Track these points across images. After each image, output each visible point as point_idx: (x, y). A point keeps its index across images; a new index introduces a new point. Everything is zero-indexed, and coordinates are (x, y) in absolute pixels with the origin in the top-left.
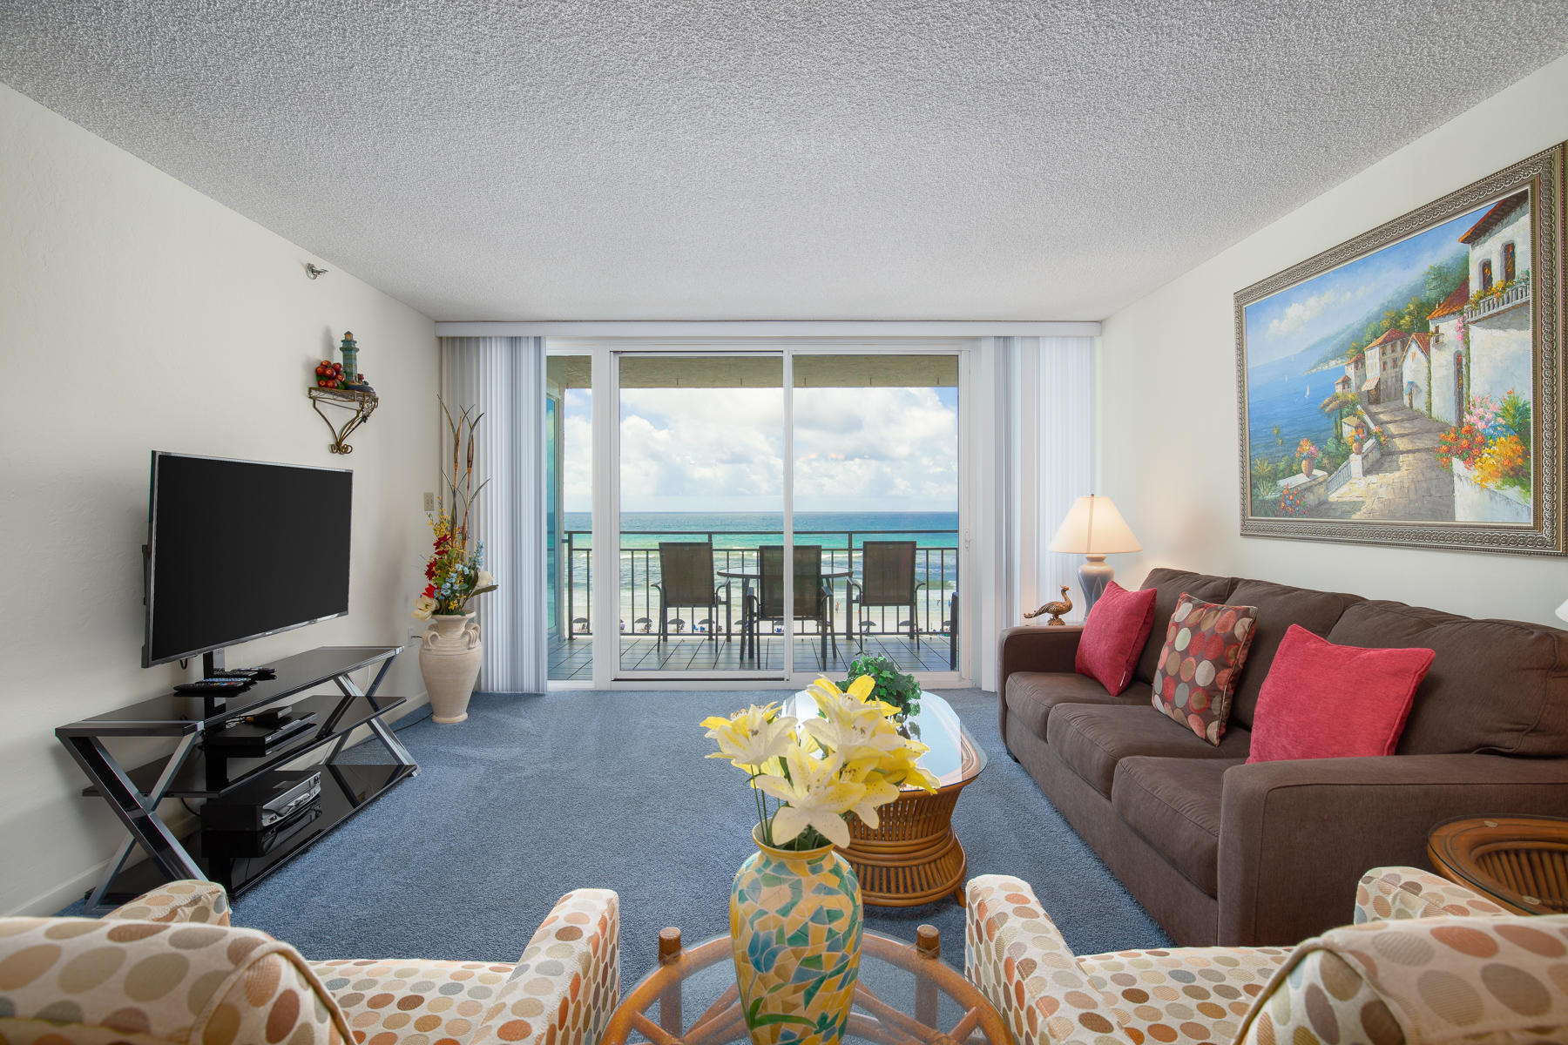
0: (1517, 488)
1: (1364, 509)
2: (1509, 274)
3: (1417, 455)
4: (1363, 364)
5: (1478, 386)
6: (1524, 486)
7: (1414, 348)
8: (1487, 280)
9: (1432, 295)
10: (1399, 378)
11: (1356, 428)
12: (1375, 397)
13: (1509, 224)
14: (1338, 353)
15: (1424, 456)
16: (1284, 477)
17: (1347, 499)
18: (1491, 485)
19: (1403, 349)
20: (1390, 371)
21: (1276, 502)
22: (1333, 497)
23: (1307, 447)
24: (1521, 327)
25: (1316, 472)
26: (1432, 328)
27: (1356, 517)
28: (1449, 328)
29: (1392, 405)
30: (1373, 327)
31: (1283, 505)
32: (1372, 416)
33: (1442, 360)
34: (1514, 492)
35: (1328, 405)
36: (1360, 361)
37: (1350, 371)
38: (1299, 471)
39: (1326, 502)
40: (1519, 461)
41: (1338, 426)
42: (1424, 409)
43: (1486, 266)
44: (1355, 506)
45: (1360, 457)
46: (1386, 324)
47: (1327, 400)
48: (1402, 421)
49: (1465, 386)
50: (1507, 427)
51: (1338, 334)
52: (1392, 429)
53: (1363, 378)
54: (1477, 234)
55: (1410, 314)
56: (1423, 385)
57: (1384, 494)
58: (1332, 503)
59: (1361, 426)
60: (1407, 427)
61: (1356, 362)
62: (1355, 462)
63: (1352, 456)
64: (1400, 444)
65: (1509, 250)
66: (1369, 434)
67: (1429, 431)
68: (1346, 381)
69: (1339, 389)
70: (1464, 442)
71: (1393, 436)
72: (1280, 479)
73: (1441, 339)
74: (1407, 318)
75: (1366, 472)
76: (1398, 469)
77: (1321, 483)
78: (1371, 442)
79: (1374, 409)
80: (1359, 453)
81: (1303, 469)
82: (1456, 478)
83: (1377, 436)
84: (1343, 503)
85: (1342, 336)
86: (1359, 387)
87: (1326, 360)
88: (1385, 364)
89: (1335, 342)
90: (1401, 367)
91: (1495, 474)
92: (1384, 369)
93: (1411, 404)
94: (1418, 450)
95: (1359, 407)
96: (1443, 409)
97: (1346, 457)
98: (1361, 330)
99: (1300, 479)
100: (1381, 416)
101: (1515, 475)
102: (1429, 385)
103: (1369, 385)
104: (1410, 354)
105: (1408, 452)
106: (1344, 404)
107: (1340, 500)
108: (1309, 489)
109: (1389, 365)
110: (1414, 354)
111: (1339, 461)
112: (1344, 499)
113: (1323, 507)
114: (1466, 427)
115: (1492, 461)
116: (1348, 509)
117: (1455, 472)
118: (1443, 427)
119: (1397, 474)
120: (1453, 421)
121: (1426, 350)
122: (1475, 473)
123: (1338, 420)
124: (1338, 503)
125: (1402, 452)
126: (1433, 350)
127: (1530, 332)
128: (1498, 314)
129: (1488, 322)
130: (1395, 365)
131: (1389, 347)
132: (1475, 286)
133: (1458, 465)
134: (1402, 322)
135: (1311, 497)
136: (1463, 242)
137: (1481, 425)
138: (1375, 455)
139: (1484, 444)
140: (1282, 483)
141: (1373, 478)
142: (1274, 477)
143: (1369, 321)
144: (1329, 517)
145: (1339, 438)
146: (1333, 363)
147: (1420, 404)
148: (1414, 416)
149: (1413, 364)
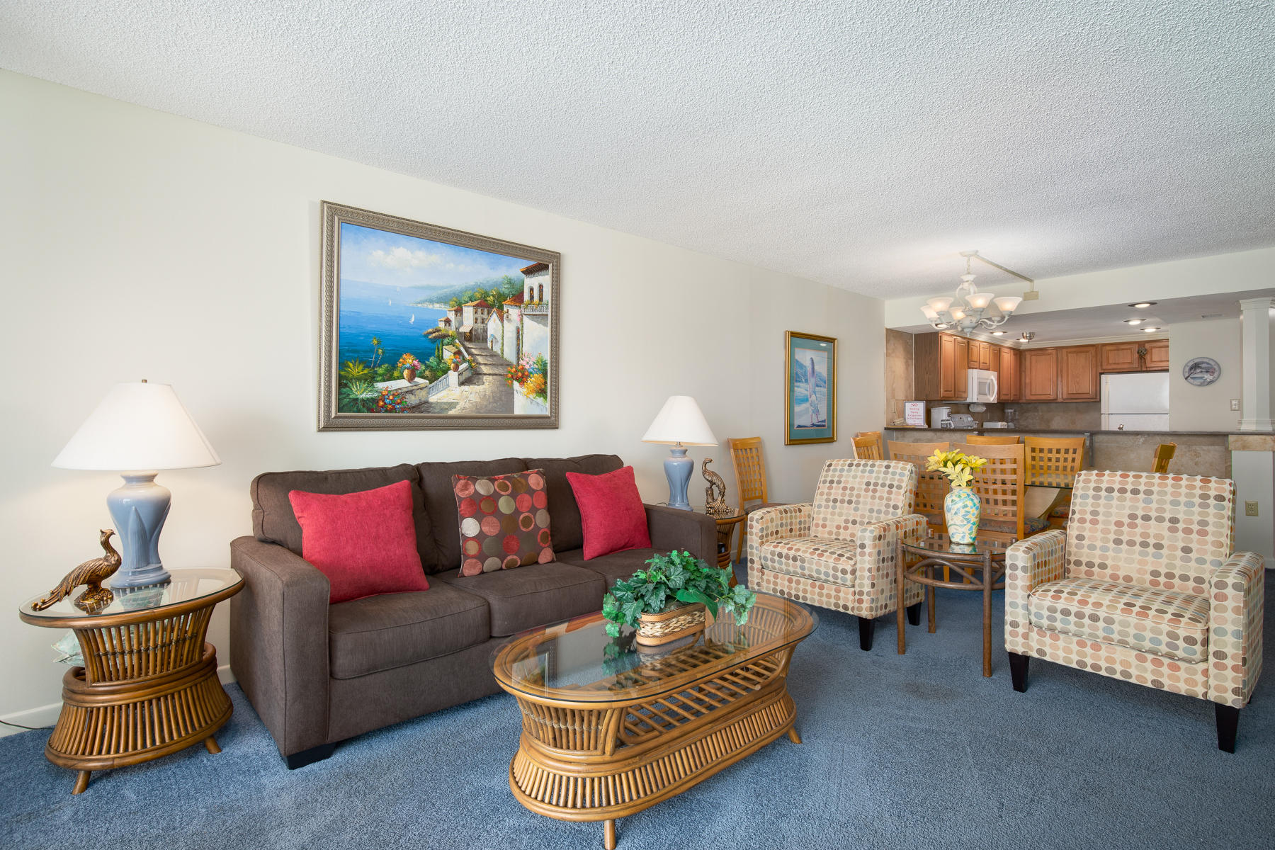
0: (542, 398)
1: (458, 407)
2: (541, 299)
3: (495, 377)
4: (462, 314)
5: (526, 348)
6: (545, 398)
7: (495, 316)
8: (532, 297)
9: (506, 292)
10: (485, 331)
11: (455, 354)
12: (470, 337)
13: (541, 275)
14: (443, 300)
15: (499, 378)
16: (384, 381)
17: (445, 401)
18: (532, 396)
19: (488, 313)
20: (480, 325)
21: (374, 401)
22: (433, 399)
23: (409, 360)
24: (545, 325)
25: (417, 379)
26: (505, 309)
27: (452, 412)
28: (514, 312)
29: (483, 345)
30: (469, 293)
31: (381, 403)
32: (467, 349)
33: (510, 329)
34: (540, 400)
35: (431, 333)
36: (459, 311)
37: (452, 316)
38: (401, 377)
39: (427, 402)
40: (543, 387)
41: (440, 350)
42: (499, 352)
43: (532, 290)
44: (452, 405)
45: (456, 373)
46: (478, 295)
47: (430, 330)
48: (486, 356)
49: (521, 346)
50: (539, 370)
51: (443, 288)
52: (480, 359)
53: (461, 324)
54: (529, 272)
55: (493, 296)
56: (499, 339)
57: (474, 398)
58: (432, 403)
59: (458, 353)
60: (490, 360)
61: (456, 311)
62: (453, 376)
63: (451, 372)
64: (484, 369)
65: (541, 286)
66: (464, 360)
67: (502, 365)
68: (448, 322)
69: (442, 325)
70: (520, 374)
71: (480, 364)
72: (378, 381)
73: (510, 317)
74: (492, 297)
75: (462, 384)
76: (483, 384)
77: (421, 389)
78: (465, 365)
79: (468, 344)
80: (456, 369)
81: (405, 376)
82: (515, 392)
83: (469, 361)
84: (441, 403)
85: (445, 290)
86: (457, 329)
87: (431, 301)
88: (476, 319)
89: (439, 292)
90: (487, 324)
91: (533, 391)
92: (476, 322)
93: (492, 347)
94: (496, 375)
95: (457, 341)
96: (510, 355)
97: (445, 371)
98: (461, 292)
99: (402, 384)
100: (473, 350)
101: (542, 392)
102: (503, 340)
103: (465, 329)
104: (492, 319)
105: (489, 375)
106: (445, 336)
107: (439, 401)
108: (411, 392)
109: (479, 321)
110: (495, 321)
111: (439, 374)
112: (442, 401)
113: (422, 406)
114: (520, 367)
115: (531, 385)
116: (446, 407)
117: (515, 388)
118: (509, 364)
119: (481, 387)
120: (515, 363)
121: (502, 320)
122: (524, 390)
123: (440, 346)
124: (437, 403)
125: (485, 374)
126: (505, 321)
127: (548, 329)
128: (536, 315)
129: (533, 316)
130: (483, 323)
131: (479, 310)
132: (526, 297)
133: (516, 384)
134: (488, 299)
135: (413, 397)
136: (523, 272)
137: (527, 367)
138: (467, 374)
139: (528, 376)
140: (380, 386)
141: (466, 388)
142: (371, 379)
143: (467, 289)
144: (429, 412)
145: (440, 358)
146: (437, 306)
147: (497, 349)
148: (493, 355)
149: (493, 324)
